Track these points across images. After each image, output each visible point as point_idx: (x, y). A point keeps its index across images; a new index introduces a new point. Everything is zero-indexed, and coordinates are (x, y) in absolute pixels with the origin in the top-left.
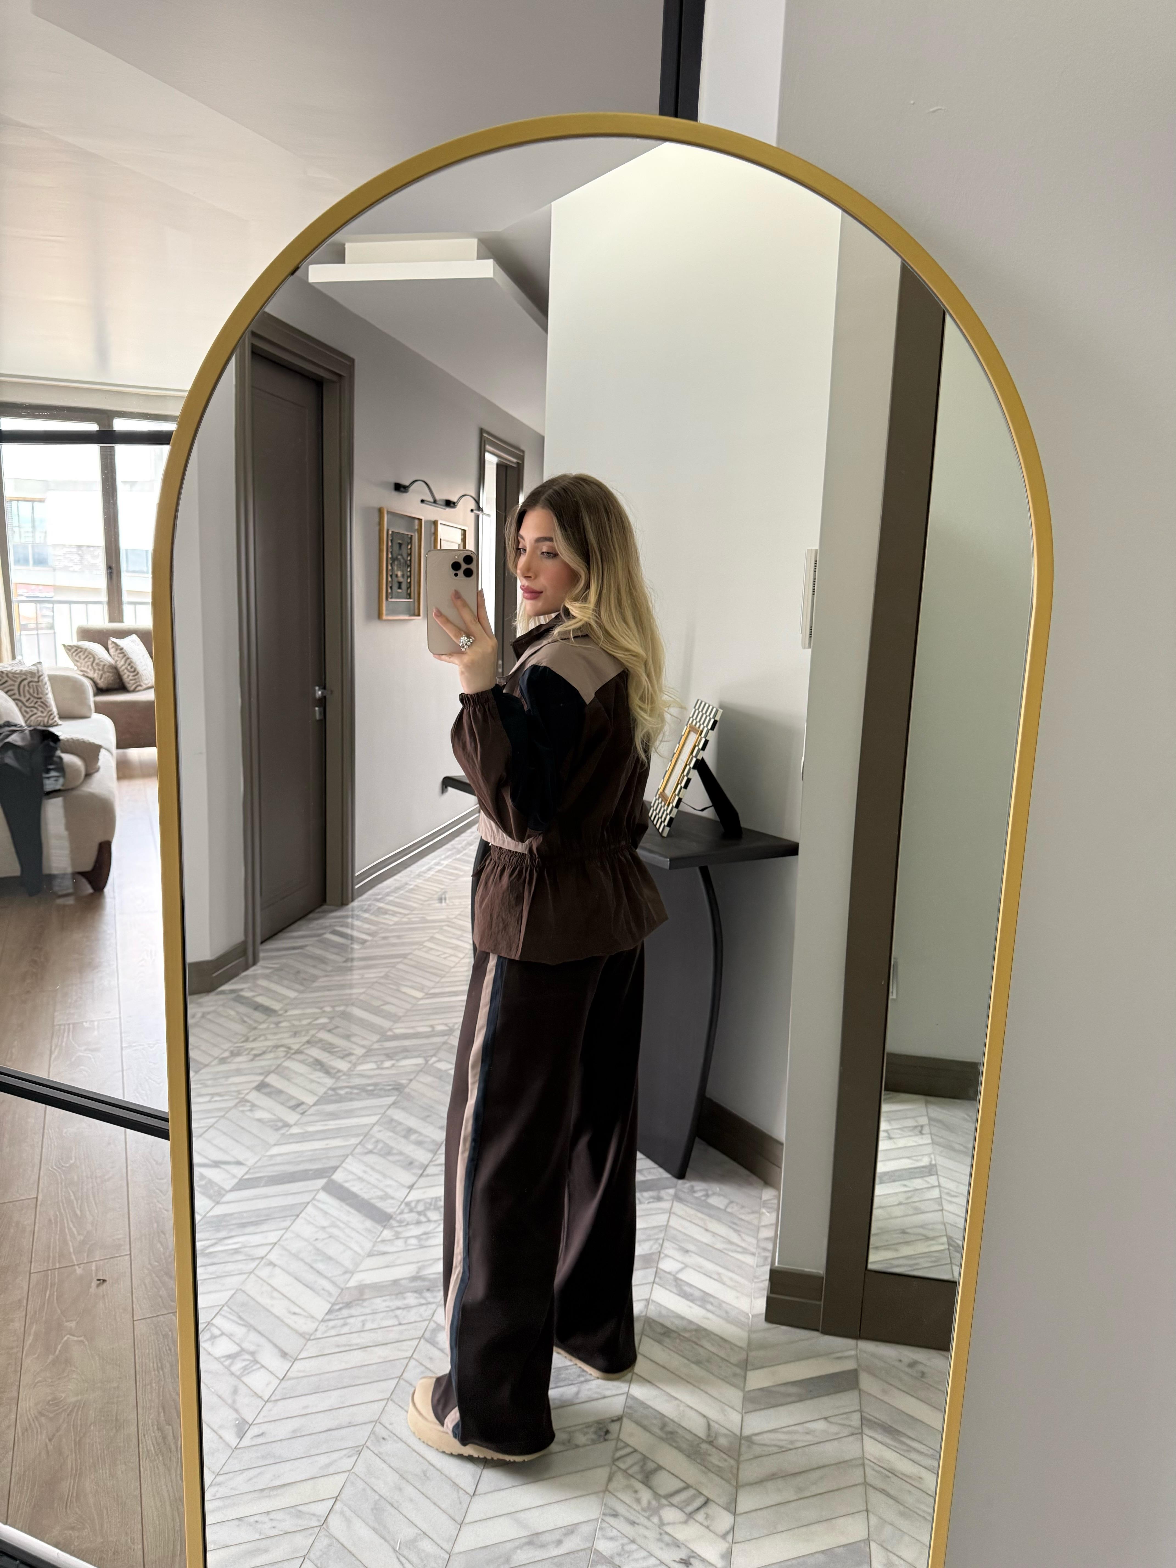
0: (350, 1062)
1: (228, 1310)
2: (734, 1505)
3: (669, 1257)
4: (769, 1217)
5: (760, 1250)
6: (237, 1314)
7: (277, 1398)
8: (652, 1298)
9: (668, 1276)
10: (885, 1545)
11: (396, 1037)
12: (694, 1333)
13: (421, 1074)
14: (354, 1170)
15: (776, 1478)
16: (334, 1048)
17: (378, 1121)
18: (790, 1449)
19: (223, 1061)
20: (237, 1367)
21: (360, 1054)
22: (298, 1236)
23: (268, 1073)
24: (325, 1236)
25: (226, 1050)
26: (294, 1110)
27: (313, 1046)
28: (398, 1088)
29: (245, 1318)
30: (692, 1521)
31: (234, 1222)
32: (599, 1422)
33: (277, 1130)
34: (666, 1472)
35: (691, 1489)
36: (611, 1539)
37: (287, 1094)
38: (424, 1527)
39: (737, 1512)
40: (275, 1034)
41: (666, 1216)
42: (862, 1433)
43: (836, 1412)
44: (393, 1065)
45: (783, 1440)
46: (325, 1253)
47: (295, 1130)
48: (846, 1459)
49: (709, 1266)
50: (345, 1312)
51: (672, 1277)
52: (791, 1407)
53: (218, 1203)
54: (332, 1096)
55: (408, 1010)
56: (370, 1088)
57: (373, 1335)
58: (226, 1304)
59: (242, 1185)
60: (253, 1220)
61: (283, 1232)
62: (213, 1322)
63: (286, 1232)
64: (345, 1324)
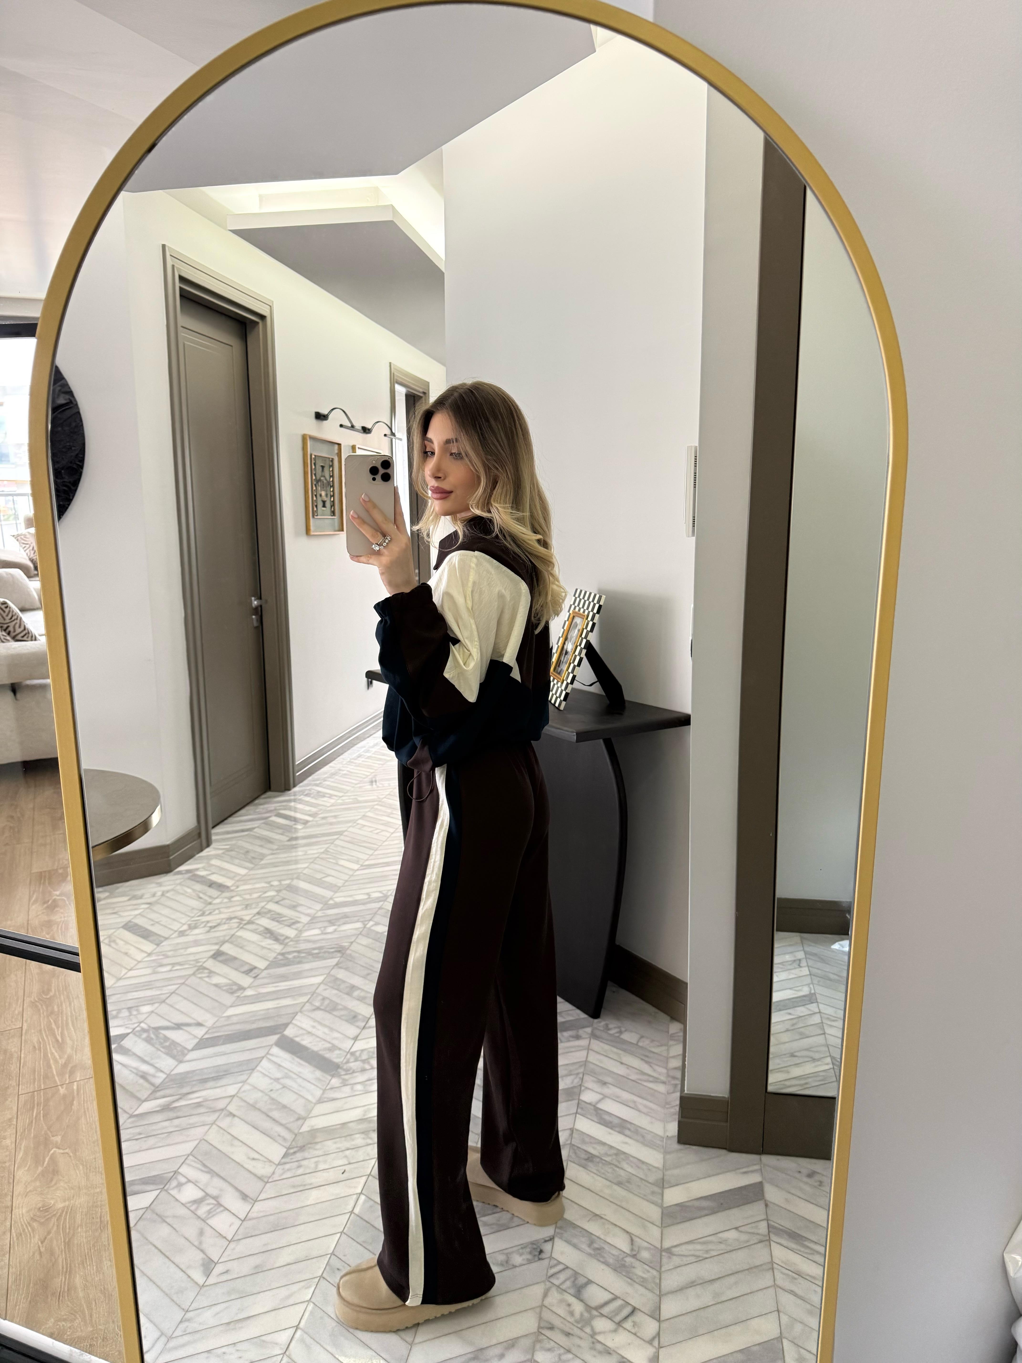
0: (296, 929)
1: (194, 1159)
2: (658, 1312)
3: (589, 1089)
4: (677, 1049)
5: (670, 1079)
6: (201, 1162)
7: (239, 1237)
8: (575, 1127)
9: (589, 1106)
10: (796, 1341)
11: (337, 905)
12: (614, 1157)
13: (360, 936)
14: (304, 1026)
15: (695, 1285)
16: (281, 918)
17: (324, 980)
18: (707, 1258)
19: (182, 934)
20: (203, 1210)
21: (306, 922)
22: (255, 1087)
23: (223, 943)
25: (184, 924)
26: (247, 974)
27: (263, 917)
28: (341, 950)
29: (209, 1165)
30: (621, 1330)
31: (197, 1078)
32: (532, 1243)
33: (232, 993)
34: (595, 1285)
35: (618, 1300)
36: (549, 1350)
37: (240, 960)
39: (662, 1318)
40: (228, 907)
41: (585, 1053)
42: (769, 1240)
43: (746, 1222)
44: (335, 931)
45: (700, 1250)
46: (279, 1103)
47: (249, 992)
48: (757, 1264)
49: (625, 1096)
50: (300, 1155)
51: (592, 1107)
52: (705, 1219)
53: (181, 1062)
54: (282, 961)
55: (346, 881)
56: (316, 951)
57: (325, 1174)
58: (191, 1154)
59: (202, 1044)
60: (213, 1075)
61: (240, 1085)
62: (180, 1170)
63: (243, 1085)
64: (299, 1167)
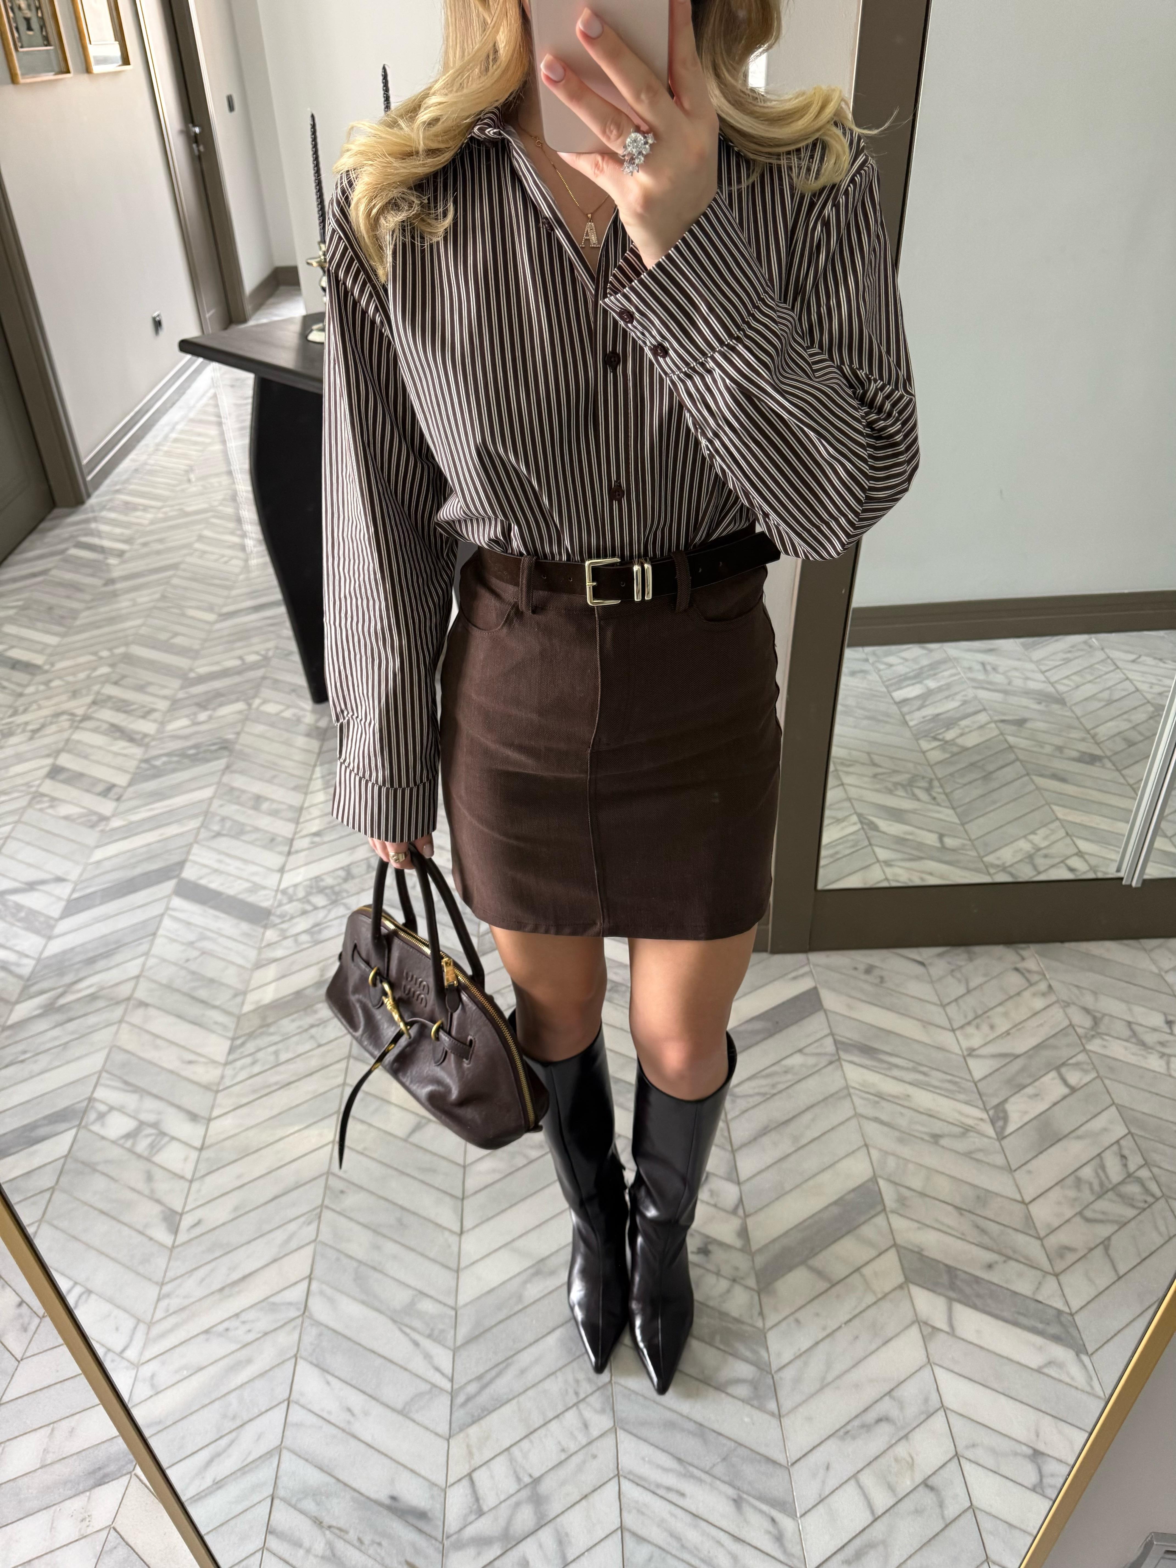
0: (155, 721)
1: (109, 1076)
2: (735, 1174)
6: (120, 1078)
7: (202, 1173)
11: (202, 679)
13: (246, 719)
14: (206, 862)
15: (768, 1132)
16: (129, 705)
17: (215, 793)
18: (774, 1095)
20: (142, 1146)
21: (165, 709)
22: (164, 960)
23: (58, 753)
24: (196, 953)
26: (105, 796)
27: (102, 707)
28: (226, 747)
29: (131, 1082)
31: (78, 959)
33: (93, 826)
37: (90, 777)
38: (419, 1285)
39: (741, 1180)
40: (48, 698)
42: (839, 1060)
43: (809, 1040)
44: (211, 717)
45: (765, 1088)
46: (203, 976)
47: (116, 823)
48: (831, 1093)
50: (250, 1047)
52: (764, 1045)
53: (50, 938)
54: (148, 771)
55: (204, 640)
56: (192, 752)
57: (291, 1067)
58: (103, 1069)
59: (73, 907)
60: (101, 951)
61: (142, 959)
62: (96, 1095)
63: (146, 959)
64: (254, 1063)
